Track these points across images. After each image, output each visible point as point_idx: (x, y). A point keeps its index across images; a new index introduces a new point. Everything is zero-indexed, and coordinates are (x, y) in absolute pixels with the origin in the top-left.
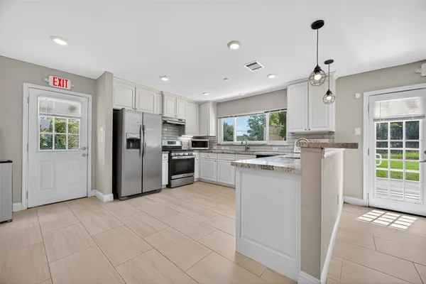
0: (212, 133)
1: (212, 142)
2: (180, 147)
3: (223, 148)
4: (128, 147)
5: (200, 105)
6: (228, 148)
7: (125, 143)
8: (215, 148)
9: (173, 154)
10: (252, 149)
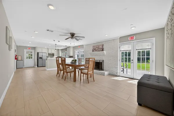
4: (40, 59)
7: (39, 58)
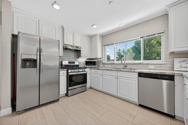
0: (99, 56)
1: (99, 62)
2: (78, 66)
3: (106, 66)
4: (23, 67)
5: (91, 37)
6: (110, 66)
8: (101, 66)
9: (70, 71)
10: (129, 67)
